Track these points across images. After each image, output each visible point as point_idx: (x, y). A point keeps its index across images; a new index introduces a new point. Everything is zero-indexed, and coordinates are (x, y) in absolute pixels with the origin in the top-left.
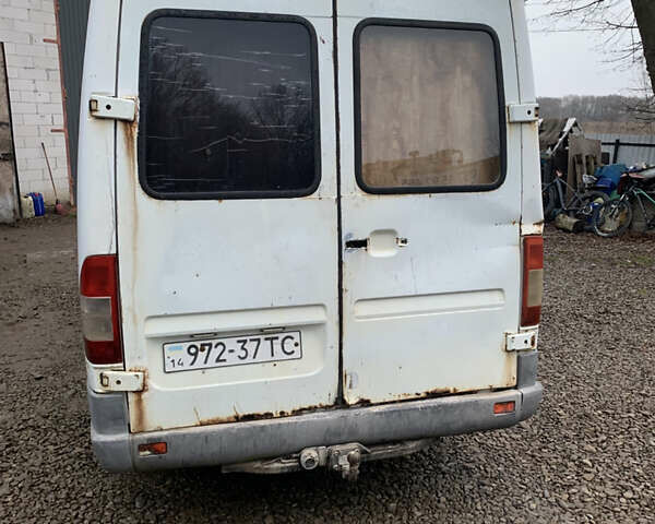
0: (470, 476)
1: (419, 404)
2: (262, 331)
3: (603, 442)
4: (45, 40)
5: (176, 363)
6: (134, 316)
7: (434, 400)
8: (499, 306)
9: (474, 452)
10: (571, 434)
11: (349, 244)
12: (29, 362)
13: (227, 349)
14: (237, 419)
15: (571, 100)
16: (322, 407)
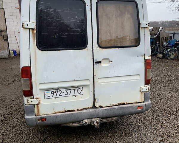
0: (131, 127)
1: (116, 107)
2: (72, 87)
3: (169, 117)
4: (16, 8)
5: (48, 96)
6: (36, 84)
7: (121, 106)
8: (138, 79)
9: (133, 120)
10: (160, 115)
11: (96, 63)
12: (11, 96)
13: (62, 92)
14: (65, 111)
15: (161, 22)
16: (89, 108)
